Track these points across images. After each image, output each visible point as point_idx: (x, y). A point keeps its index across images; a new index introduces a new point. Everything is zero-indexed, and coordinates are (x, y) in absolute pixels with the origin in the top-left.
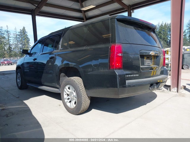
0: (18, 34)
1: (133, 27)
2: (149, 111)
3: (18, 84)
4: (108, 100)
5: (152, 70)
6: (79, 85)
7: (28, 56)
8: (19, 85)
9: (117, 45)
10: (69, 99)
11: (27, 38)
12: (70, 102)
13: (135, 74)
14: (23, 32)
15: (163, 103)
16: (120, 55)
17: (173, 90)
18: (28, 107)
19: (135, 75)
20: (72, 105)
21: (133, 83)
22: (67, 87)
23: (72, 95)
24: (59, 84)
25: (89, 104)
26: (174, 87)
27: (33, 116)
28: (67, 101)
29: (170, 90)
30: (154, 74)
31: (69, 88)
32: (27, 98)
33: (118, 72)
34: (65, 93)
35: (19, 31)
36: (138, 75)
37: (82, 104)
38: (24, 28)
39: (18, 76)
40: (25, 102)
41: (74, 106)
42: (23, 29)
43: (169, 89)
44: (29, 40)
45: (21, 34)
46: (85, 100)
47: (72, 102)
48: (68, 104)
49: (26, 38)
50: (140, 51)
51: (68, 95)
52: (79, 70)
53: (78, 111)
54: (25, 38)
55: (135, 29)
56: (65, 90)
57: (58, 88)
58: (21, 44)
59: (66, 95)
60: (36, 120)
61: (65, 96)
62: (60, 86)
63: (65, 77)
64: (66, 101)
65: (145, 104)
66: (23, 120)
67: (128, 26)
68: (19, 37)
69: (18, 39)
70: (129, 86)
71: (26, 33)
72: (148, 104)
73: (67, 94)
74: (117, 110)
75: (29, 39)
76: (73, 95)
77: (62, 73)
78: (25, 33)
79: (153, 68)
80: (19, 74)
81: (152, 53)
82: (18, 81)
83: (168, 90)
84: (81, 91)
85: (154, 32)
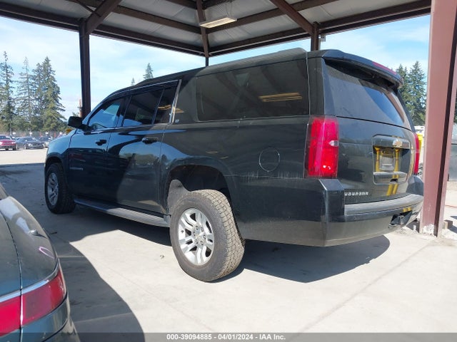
0: (32, 74)
1: (357, 79)
2: (380, 278)
3: (50, 199)
4: (277, 249)
5: (394, 183)
6: (221, 210)
7: (81, 132)
8: (54, 203)
9: (326, 120)
10: (190, 242)
11: (55, 85)
12: (194, 249)
13: (362, 191)
14: (45, 70)
15: (407, 260)
16: (332, 143)
17: (424, 229)
18: (85, 259)
19: (360, 194)
20: (200, 259)
21: (359, 211)
22: (188, 214)
23: (199, 233)
24: (165, 204)
25: (242, 256)
26: (427, 224)
27: (103, 281)
28: (186, 248)
29: (418, 230)
30: (394, 192)
31: (193, 217)
32: (79, 237)
33: (327, 185)
34: (180, 228)
35: (36, 68)
36: (367, 193)
37: (226, 256)
38: (47, 60)
39: (50, 179)
40: (75, 244)
41: (206, 259)
42: (45, 64)
43: (415, 227)
44: (58, 92)
45: (39, 75)
46: (234, 247)
47: (199, 250)
48: (189, 256)
49: (52, 86)
50: (375, 137)
51: (189, 233)
52: (225, 175)
53: (214, 273)
54: (49, 86)
55: (362, 85)
56: (183, 220)
57: (161, 215)
58: (37, 99)
59: (183, 232)
60: (113, 291)
61: (182, 236)
62: (167, 209)
63: (179, 190)
64: (183, 246)
65: (367, 262)
66: (81, 290)
67: (349, 76)
68: (33, 81)
69: (30, 87)
70: (351, 219)
71: (51, 74)
72: (372, 261)
73: (186, 230)
74: (305, 274)
75: (59, 88)
76: (201, 234)
77: (176, 180)
78: (48, 74)
79: (397, 177)
80: (54, 176)
81: (398, 143)
82: (50, 191)
83: (412, 229)
84: (226, 224)
85: (396, 92)
